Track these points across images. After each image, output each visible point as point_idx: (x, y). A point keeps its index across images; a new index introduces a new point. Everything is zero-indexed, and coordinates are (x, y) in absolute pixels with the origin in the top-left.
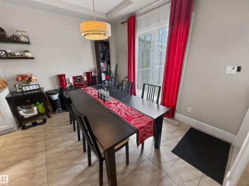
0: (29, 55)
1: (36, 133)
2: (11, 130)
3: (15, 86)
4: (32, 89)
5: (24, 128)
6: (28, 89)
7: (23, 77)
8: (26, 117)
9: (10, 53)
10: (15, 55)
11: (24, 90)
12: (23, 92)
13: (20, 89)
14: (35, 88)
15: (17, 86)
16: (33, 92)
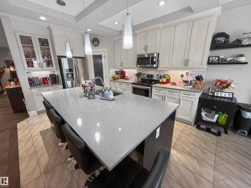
0: (242, 59)
1: (207, 140)
2: (189, 123)
3: (210, 89)
4: (223, 96)
5: (198, 127)
6: (219, 95)
7: (222, 83)
8: (204, 119)
9: (222, 59)
10: (226, 61)
11: (215, 95)
12: (213, 96)
13: (212, 92)
14: (227, 96)
15: (211, 90)
16: (222, 99)
